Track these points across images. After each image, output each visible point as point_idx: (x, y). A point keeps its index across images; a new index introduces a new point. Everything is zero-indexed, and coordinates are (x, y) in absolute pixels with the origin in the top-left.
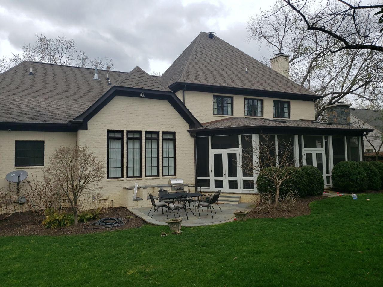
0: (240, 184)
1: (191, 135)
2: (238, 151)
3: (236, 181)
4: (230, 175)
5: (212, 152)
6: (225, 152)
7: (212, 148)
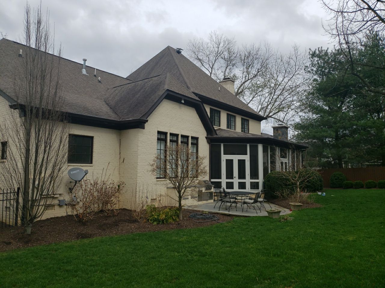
1: (208, 142)
3: (245, 183)
4: (239, 178)
5: (224, 158)
6: (236, 158)
7: (225, 154)
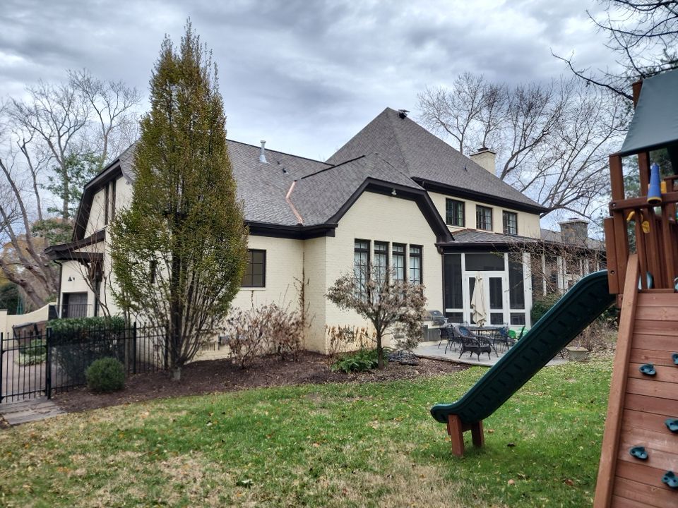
0: (507, 319)
1: (439, 251)
2: (504, 275)
3: (501, 314)
4: (492, 307)
5: (466, 275)
7: (467, 269)
